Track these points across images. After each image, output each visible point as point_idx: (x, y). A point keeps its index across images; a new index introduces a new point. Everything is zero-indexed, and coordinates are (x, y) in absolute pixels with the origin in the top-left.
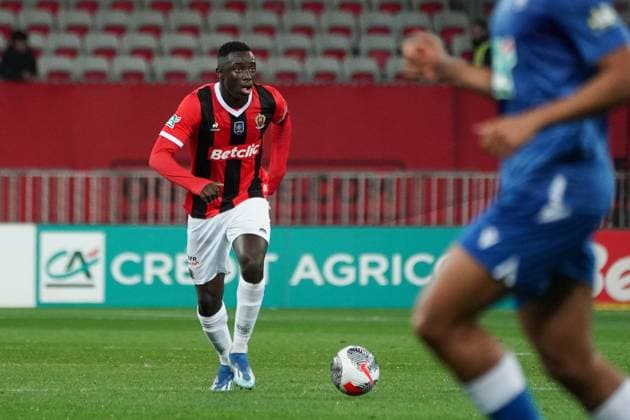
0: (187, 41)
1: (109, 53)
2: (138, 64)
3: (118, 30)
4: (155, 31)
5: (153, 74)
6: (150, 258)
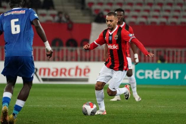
0: (156, 14)
1: (136, 17)
2: (144, 20)
3: (138, 11)
4: (148, 11)
5: (147, 22)
6: (147, 72)
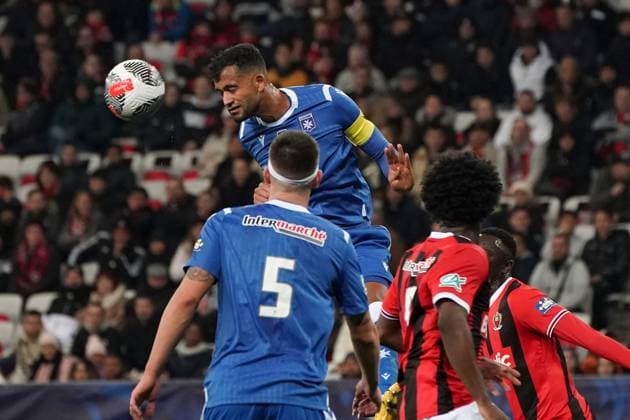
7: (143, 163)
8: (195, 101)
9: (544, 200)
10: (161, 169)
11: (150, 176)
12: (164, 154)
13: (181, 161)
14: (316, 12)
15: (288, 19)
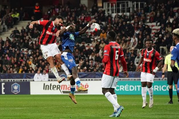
7: (86, 45)
8: (92, 37)
9: (137, 49)
10: (88, 46)
11: (87, 46)
12: (89, 44)
13: (91, 45)
14: (108, 26)
15: (104, 27)
